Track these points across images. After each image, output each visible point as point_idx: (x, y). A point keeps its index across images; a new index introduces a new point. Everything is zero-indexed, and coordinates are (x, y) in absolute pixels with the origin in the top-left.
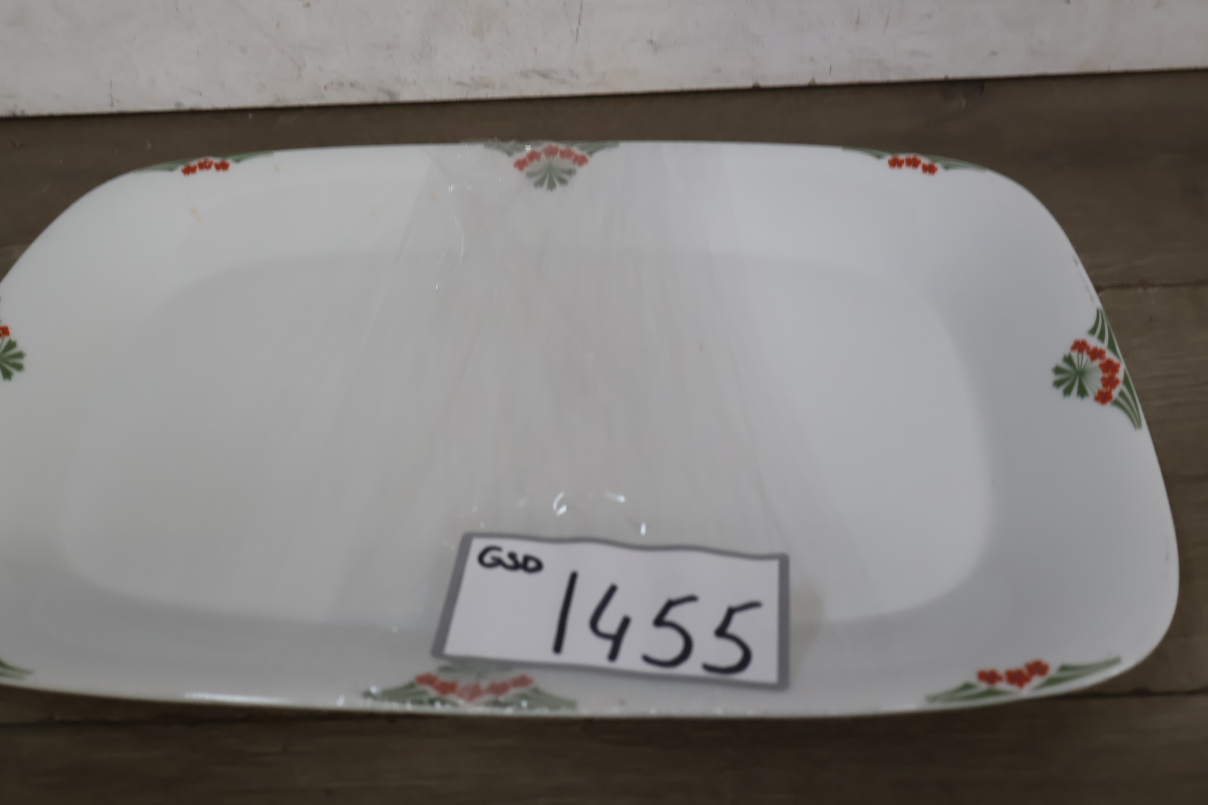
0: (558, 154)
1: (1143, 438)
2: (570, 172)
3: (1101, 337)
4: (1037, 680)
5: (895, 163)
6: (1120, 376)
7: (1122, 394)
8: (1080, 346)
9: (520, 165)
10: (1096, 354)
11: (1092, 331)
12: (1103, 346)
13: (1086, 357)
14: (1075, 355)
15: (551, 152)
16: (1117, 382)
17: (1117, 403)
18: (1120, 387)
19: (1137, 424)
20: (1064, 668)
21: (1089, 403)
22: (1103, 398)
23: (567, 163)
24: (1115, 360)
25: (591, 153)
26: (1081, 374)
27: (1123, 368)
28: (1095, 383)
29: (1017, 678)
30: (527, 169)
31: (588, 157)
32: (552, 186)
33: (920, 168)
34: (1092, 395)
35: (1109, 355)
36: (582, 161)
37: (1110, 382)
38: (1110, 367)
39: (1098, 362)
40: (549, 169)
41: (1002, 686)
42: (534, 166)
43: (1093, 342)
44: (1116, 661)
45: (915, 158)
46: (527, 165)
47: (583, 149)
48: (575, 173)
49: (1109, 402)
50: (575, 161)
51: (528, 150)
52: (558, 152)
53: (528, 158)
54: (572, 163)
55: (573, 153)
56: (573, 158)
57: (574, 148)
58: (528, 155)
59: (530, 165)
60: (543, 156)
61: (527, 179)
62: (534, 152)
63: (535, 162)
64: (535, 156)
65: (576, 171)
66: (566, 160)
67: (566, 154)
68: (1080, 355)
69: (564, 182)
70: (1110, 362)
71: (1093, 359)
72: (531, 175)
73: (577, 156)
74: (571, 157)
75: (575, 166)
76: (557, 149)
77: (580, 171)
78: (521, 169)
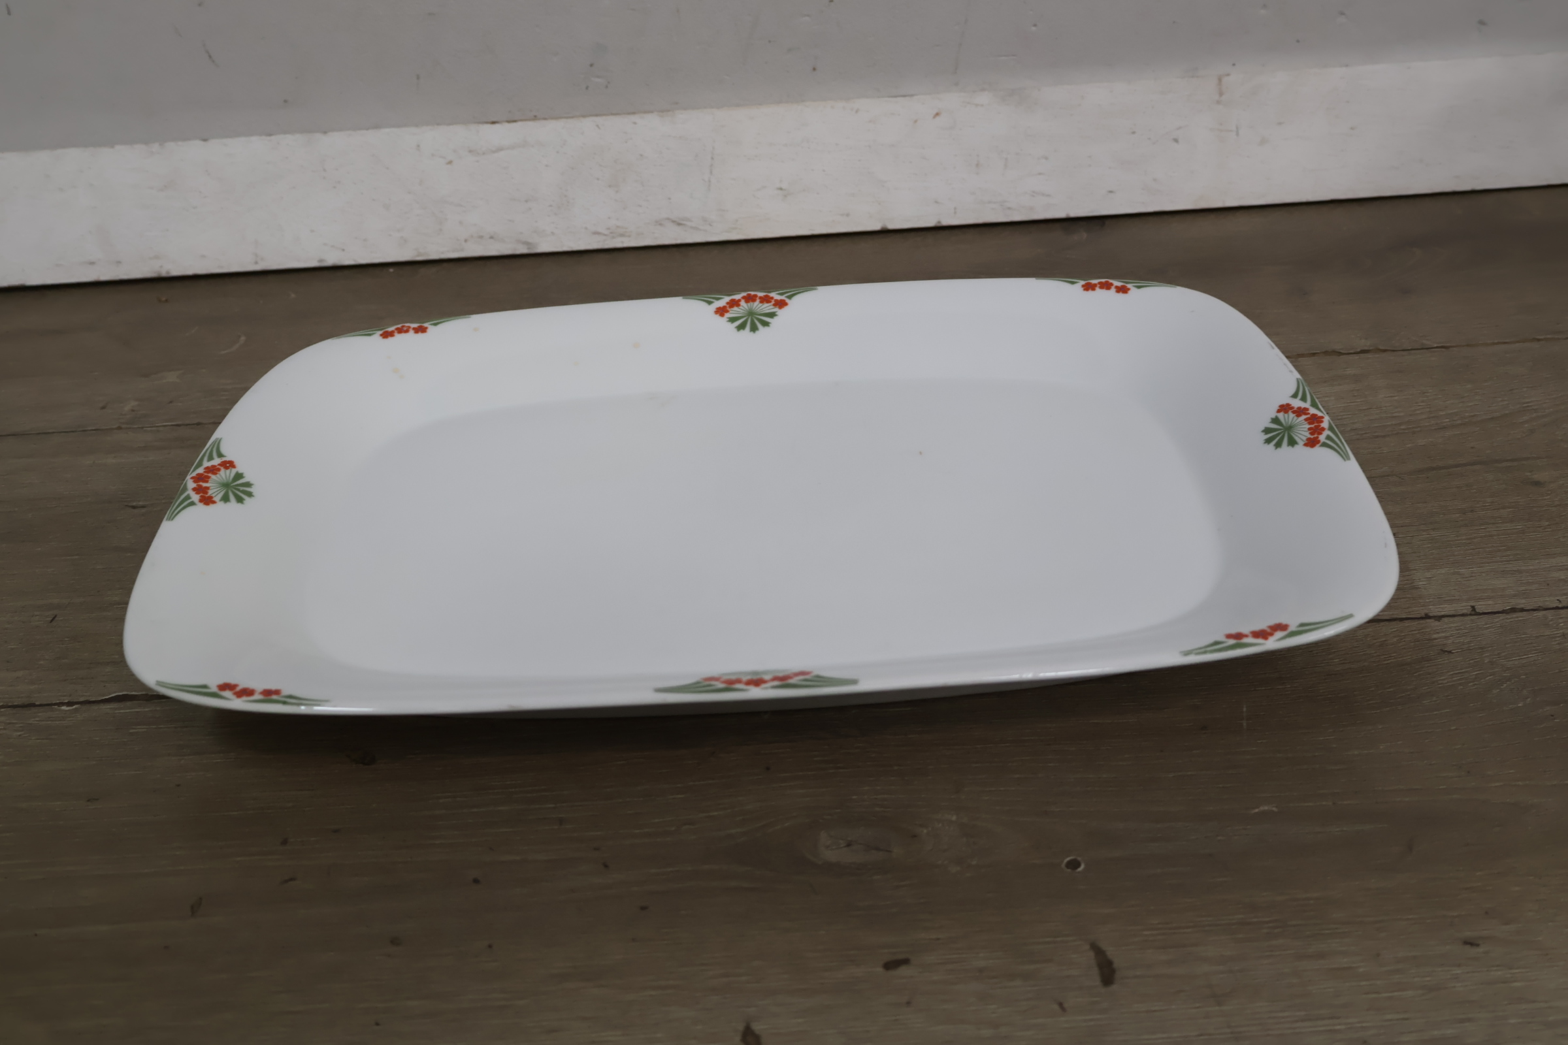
0: (758, 301)
1: (1353, 465)
2: (772, 315)
3: (1304, 399)
4: (1279, 636)
5: (1088, 287)
6: (1325, 424)
7: (1328, 437)
8: (1284, 408)
9: (721, 311)
10: (1300, 412)
11: (1295, 396)
12: (1307, 405)
13: (1291, 415)
14: (1281, 416)
15: (750, 299)
16: (1323, 429)
17: (1325, 445)
18: (1327, 433)
19: (1345, 457)
20: (1303, 625)
21: (1300, 448)
22: (1312, 443)
23: (767, 308)
24: (1320, 414)
25: (790, 297)
26: (1289, 428)
27: (1327, 419)
28: (1303, 431)
29: (1262, 634)
30: (727, 315)
31: (787, 301)
32: (754, 329)
33: (1113, 290)
34: (1301, 443)
35: (1313, 411)
36: (781, 304)
37: (1317, 430)
38: (1314, 420)
39: (1304, 417)
40: (751, 313)
41: (1250, 640)
42: (734, 312)
43: (1297, 403)
44: (1350, 616)
45: (1107, 282)
46: (727, 311)
47: (782, 294)
48: (776, 315)
49: (1318, 445)
50: (775, 305)
51: (727, 299)
52: (758, 298)
53: (728, 306)
54: (772, 307)
55: (772, 298)
56: (773, 302)
57: (772, 295)
58: (727, 303)
59: (731, 312)
60: (743, 303)
61: (730, 323)
62: (733, 300)
63: (735, 308)
64: (735, 303)
65: (777, 313)
66: (766, 305)
67: (766, 300)
68: (1286, 415)
69: (766, 324)
70: (1314, 416)
71: (1298, 416)
72: (732, 320)
73: (776, 301)
74: (770, 302)
75: (776, 309)
76: (756, 296)
77: (782, 313)
78: (722, 315)
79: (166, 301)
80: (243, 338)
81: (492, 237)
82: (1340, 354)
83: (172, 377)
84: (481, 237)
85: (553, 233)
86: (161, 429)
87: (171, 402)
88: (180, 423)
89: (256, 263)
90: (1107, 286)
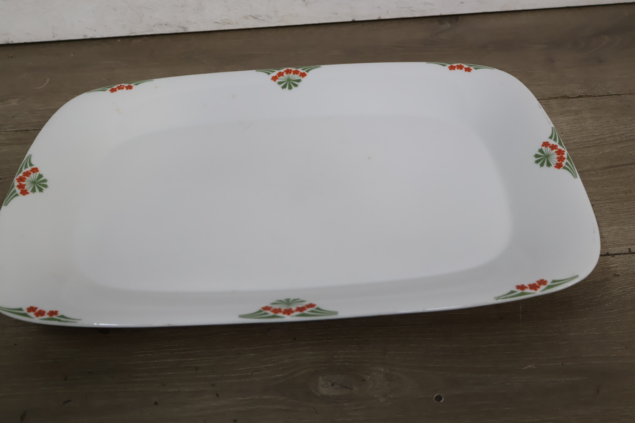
0: (292, 73)
1: (578, 182)
2: (299, 81)
3: (555, 140)
4: (542, 287)
5: (452, 68)
6: (565, 156)
7: (567, 164)
8: (546, 144)
9: (274, 79)
10: (553, 147)
11: (551, 137)
12: (556, 143)
13: (549, 149)
14: (544, 148)
15: (288, 72)
16: (564, 158)
17: (565, 168)
18: (566, 161)
19: (575, 177)
20: (554, 281)
21: (552, 168)
22: (559, 166)
23: (297, 77)
24: (563, 149)
25: (308, 71)
26: (548, 156)
27: (566, 152)
28: (554, 159)
29: (534, 287)
30: (277, 81)
31: (306, 73)
32: (290, 88)
33: (464, 69)
34: (553, 165)
35: (559, 147)
36: (303, 75)
37: (561, 159)
38: (560, 152)
39: (555, 150)
40: (289, 80)
41: (527, 290)
42: (281, 79)
43: (552, 142)
44: (577, 277)
45: (461, 65)
46: (277, 79)
47: (303, 69)
48: (301, 81)
49: (562, 168)
50: (300, 75)
51: (277, 72)
52: (292, 72)
53: (277, 76)
54: (299, 76)
55: (299, 72)
56: (299, 74)
57: (299, 70)
58: (277, 74)
59: (279, 79)
60: (285, 74)
61: (278, 85)
62: (280, 73)
63: (281, 77)
64: (281, 74)
65: (301, 80)
66: (296, 75)
67: (296, 72)
68: (546, 148)
69: (296, 85)
70: (560, 150)
71: (552, 149)
72: (280, 83)
73: (301, 73)
74: (298, 74)
75: (301, 78)
76: (291, 70)
77: (303, 79)
78: (275, 81)
79: (12, 57)
80: (48, 80)
81: (166, 25)
82: (569, 98)
83: (14, 102)
84: (161, 24)
85: (195, 22)
86: (9, 133)
87: (14, 117)
88: (17, 129)
89: (54, 37)
90: (460, 67)
